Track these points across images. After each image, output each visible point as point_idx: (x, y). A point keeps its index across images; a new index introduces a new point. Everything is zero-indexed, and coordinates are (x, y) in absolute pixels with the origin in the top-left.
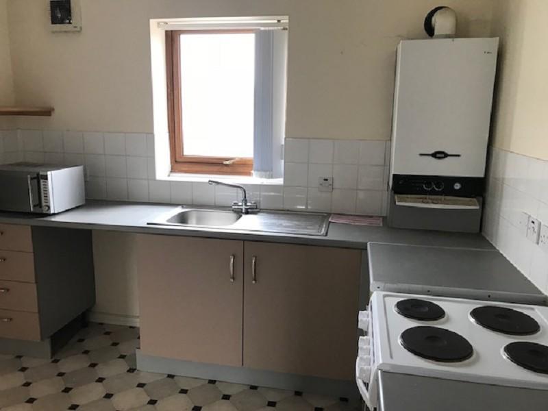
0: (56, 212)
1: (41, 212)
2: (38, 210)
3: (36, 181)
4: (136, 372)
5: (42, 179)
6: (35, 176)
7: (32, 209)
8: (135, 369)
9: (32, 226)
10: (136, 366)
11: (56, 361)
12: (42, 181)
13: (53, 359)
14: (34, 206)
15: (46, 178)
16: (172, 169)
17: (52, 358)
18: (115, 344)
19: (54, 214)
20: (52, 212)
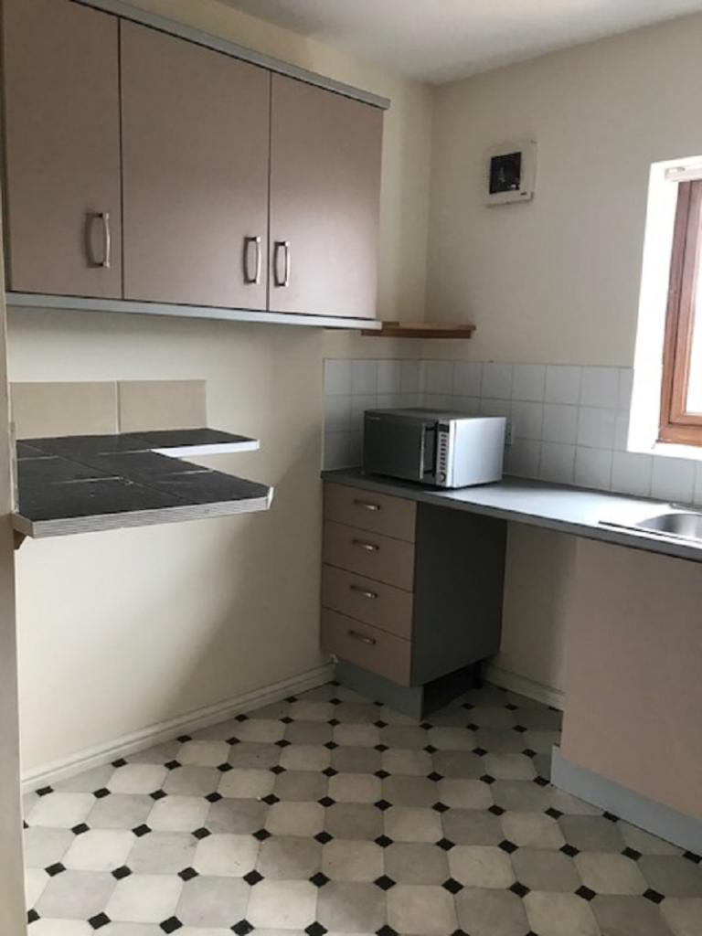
0: (455, 486)
1: (433, 483)
2: (430, 480)
3: (432, 433)
4: (548, 786)
5: (442, 430)
6: (433, 425)
7: (421, 477)
8: (548, 782)
9: (418, 503)
10: (549, 776)
11: (427, 727)
12: (440, 433)
13: (424, 722)
14: (425, 472)
15: (446, 429)
16: (661, 435)
17: (422, 720)
18: (520, 729)
19: (451, 489)
20: (449, 484)
